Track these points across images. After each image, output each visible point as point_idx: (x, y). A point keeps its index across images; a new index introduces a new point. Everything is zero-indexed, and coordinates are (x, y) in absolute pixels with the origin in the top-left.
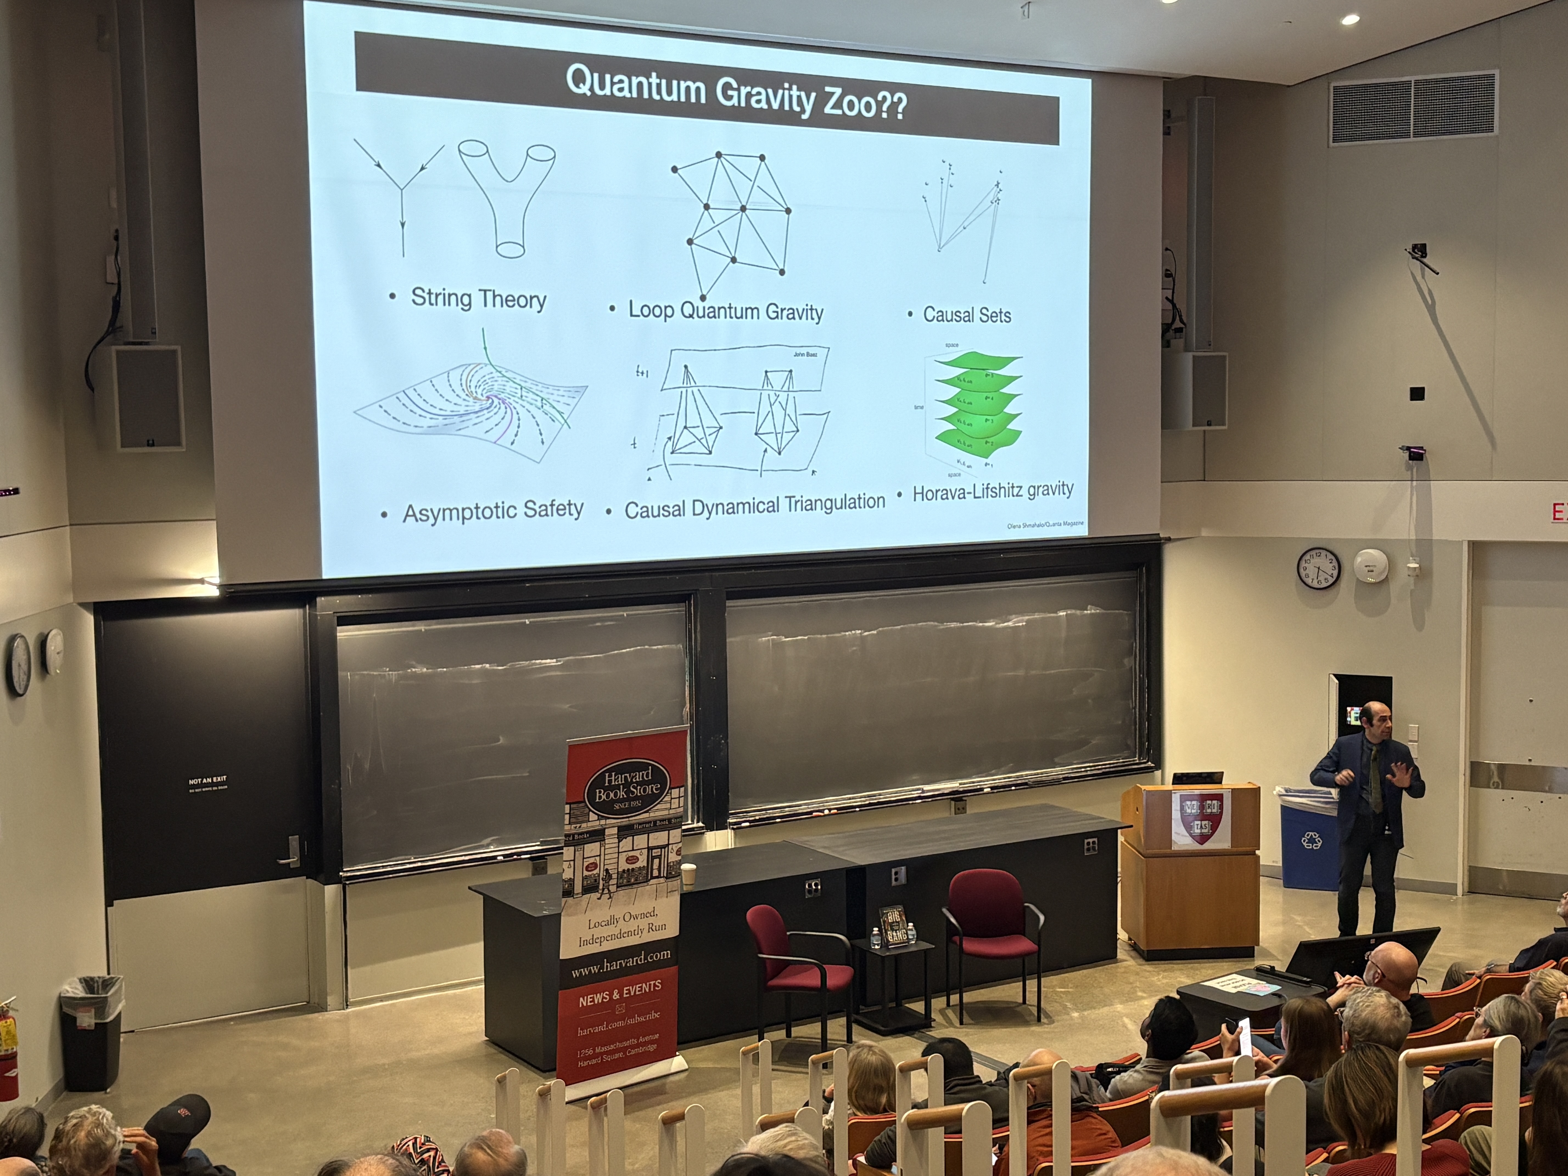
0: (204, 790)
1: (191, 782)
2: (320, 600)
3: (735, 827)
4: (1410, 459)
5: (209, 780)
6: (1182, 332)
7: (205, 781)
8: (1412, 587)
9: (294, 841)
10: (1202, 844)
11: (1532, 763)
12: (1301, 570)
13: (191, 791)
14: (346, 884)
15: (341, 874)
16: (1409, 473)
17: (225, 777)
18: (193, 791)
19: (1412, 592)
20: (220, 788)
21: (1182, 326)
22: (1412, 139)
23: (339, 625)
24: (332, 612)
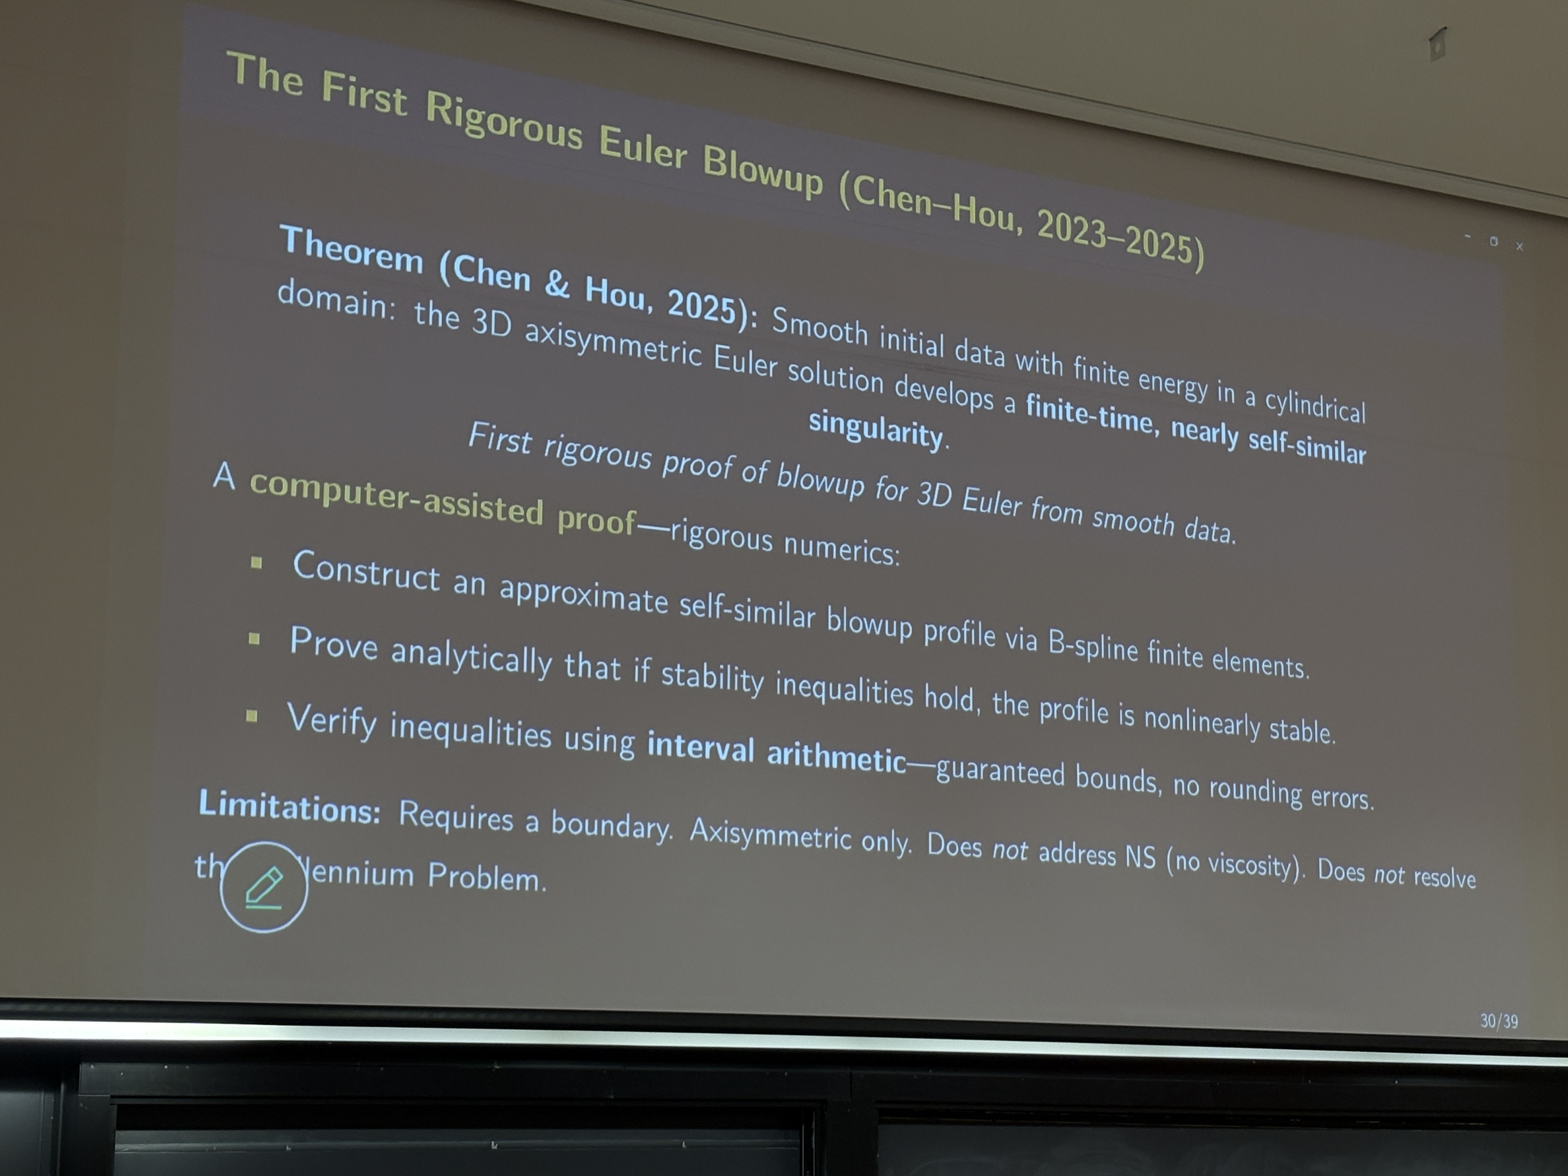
2: (88, 1070)
23: (121, 1127)
24: (109, 1096)
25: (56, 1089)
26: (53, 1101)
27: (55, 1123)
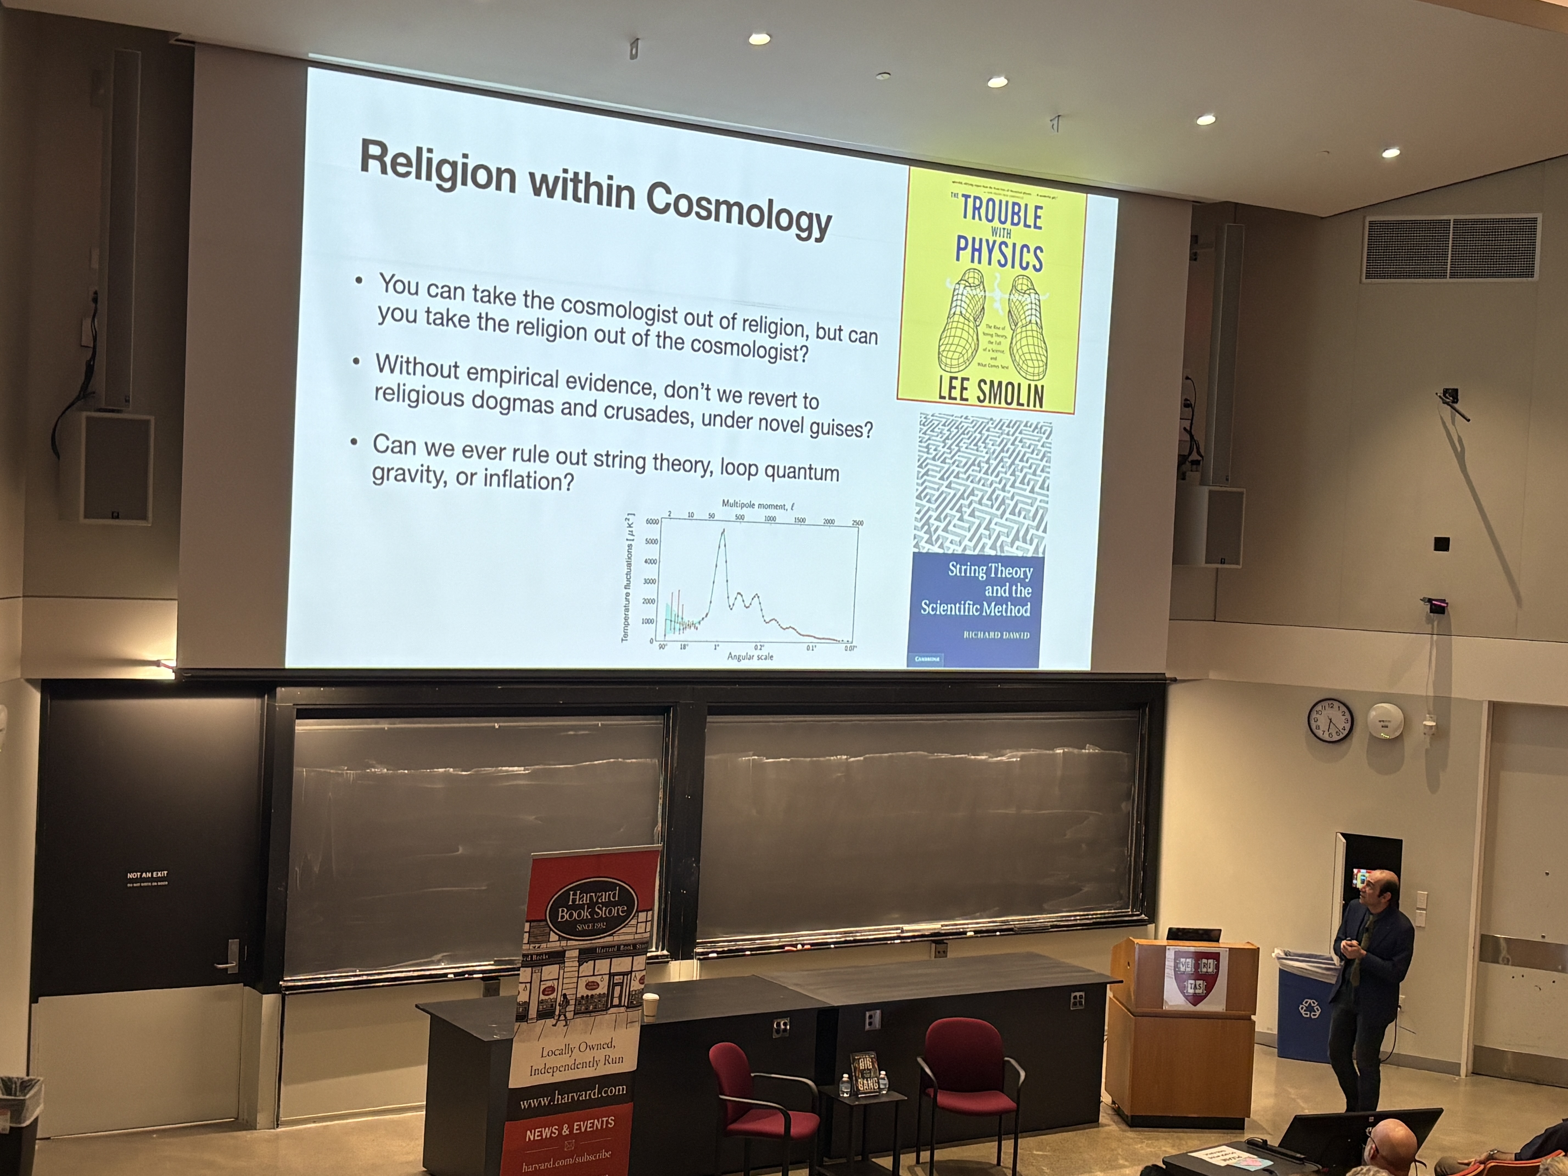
0: (142, 884)
1: (130, 876)
2: (281, 691)
3: (701, 957)
4: (1431, 612)
5: (149, 875)
6: (1199, 464)
7: (144, 875)
8: (1429, 746)
9: (234, 945)
10: (1195, 1005)
11: (1546, 940)
12: (1312, 722)
13: (129, 885)
14: (285, 994)
15: (281, 983)
16: (1430, 626)
17: (166, 872)
18: (131, 885)
19: (1427, 750)
20: (159, 884)
21: (1200, 458)
22: (1448, 280)
23: (298, 718)
24: (292, 704)
26: (262, 705)
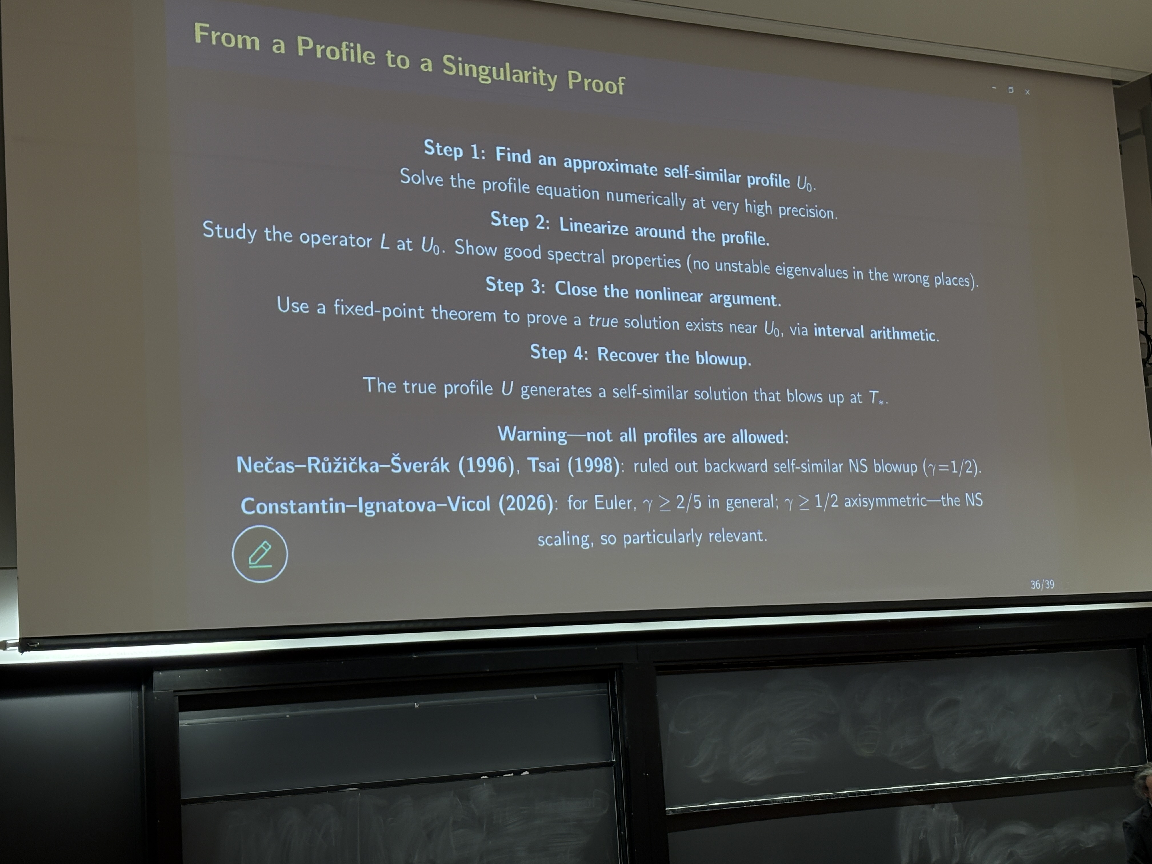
2: (158, 676)
23: (181, 710)
24: (173, 691)
25: (139, 689)
26: (138, 696)
27: (140, 710)
